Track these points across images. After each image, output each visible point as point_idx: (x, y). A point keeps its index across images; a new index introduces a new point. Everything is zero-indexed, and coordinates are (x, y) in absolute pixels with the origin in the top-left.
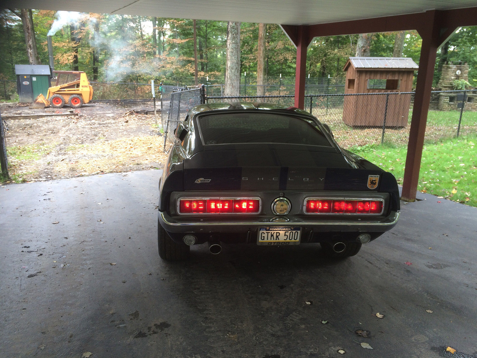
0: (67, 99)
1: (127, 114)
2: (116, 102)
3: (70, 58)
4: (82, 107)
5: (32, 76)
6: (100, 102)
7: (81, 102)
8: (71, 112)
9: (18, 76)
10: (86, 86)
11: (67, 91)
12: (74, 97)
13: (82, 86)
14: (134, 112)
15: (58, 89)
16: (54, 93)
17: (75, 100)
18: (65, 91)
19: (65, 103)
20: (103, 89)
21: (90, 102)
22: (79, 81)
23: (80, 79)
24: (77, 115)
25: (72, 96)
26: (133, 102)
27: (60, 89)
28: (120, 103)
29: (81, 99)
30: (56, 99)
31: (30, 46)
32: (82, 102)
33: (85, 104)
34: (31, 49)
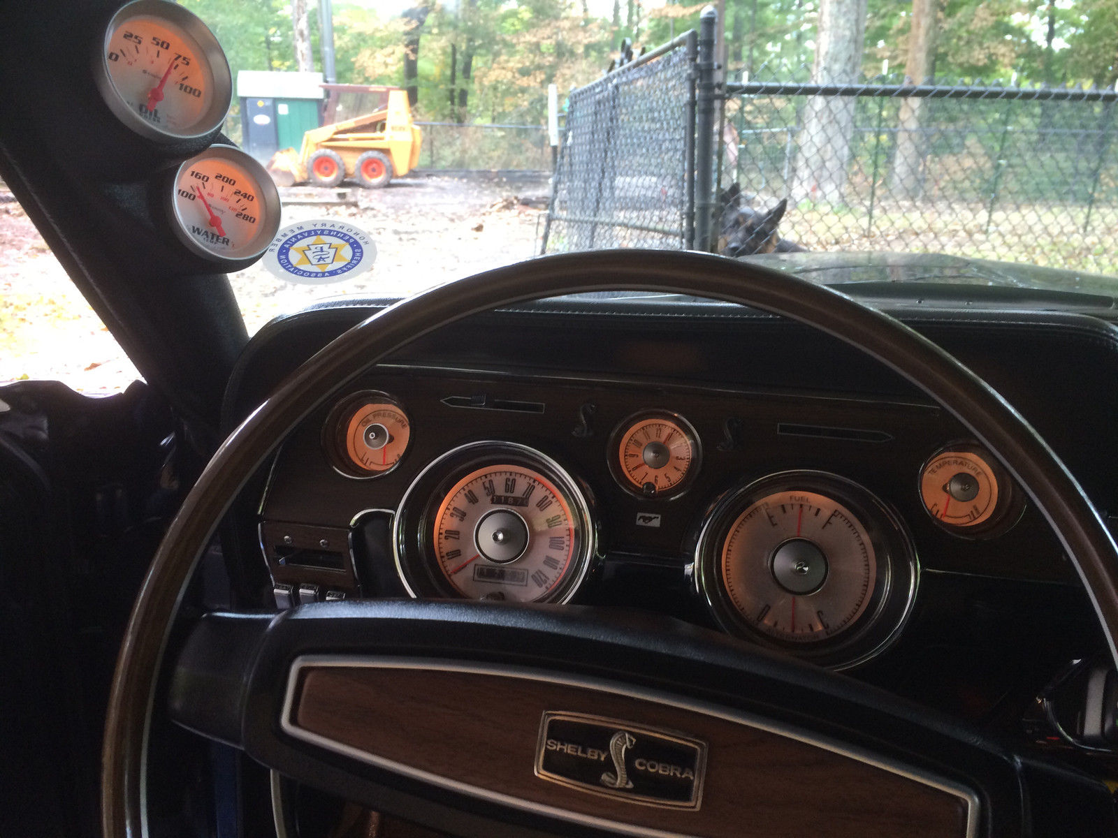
0: (352, 162)
1: (496, 208)
2: (485, 177)
3: (390, 60)
4: (389, 185)
5: (276, 101)
6: (444, 176)
7: (387, 171)
8: (342, 196)
9: (244, 99)
10: (401, 129)
11: (352, 140)
12: (369, 158)
13: (393, 128)
14: (515, 202)
15: (329, 135)
16: (318, 145)
17: (370, 166)
18: (347, 140)
19: (346, 175)
20: (463, 144)
21: (413, 173)
22: (385, 114)
23: (386, 108)
24: (355, 205)
25: (365, 155)
26: (531, 177)
27: (337, 133)
28: (496, 180)
29: (387, 164)
30: (322, 164)
31: (302, 34)
32: (392, 173)
33: (397, 177)
34: (303, 40)
